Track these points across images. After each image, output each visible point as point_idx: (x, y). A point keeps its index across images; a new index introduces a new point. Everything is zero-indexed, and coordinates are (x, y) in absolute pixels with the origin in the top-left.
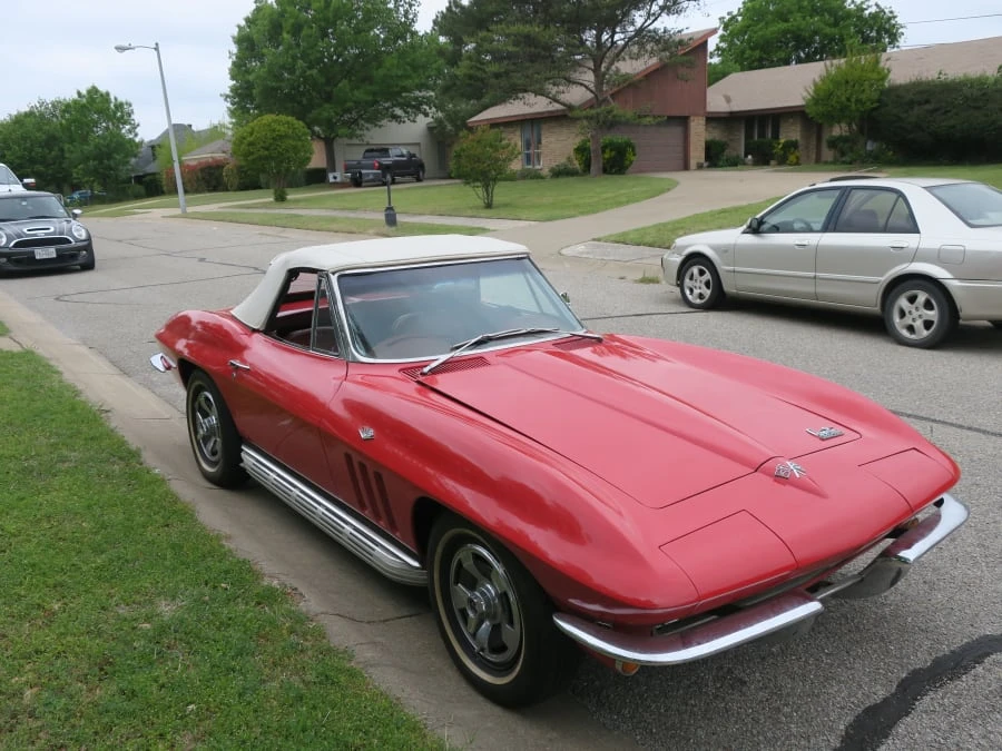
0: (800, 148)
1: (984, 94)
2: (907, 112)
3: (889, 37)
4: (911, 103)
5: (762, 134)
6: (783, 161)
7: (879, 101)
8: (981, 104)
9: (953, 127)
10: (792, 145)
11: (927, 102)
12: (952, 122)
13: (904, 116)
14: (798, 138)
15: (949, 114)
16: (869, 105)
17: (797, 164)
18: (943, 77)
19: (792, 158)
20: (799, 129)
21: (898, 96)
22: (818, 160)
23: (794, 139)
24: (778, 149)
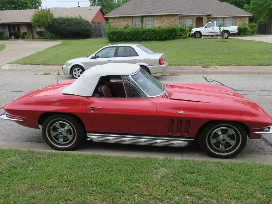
0: (28, 34)
1: (78, 22)
2: (60, 25)
3: (39, 3)
4: (61, 23)
5: (14, 30)
6: (23, 38)
7: (52, 22)
8: (78, 24)
9: (73, 30)
10: (25, 34)
11: (65, 23)
12: (72, 28)
13: (60, 26)
14: (26, 31)
15: (71, 26)
16: (50, 23)
17: (28, 39)
18: (67, 17)
19: (26, 37)
20: (26, 29)
21: (57, 21)
22: (33, 38)
23: (25, 31)
24: (21, 35)
